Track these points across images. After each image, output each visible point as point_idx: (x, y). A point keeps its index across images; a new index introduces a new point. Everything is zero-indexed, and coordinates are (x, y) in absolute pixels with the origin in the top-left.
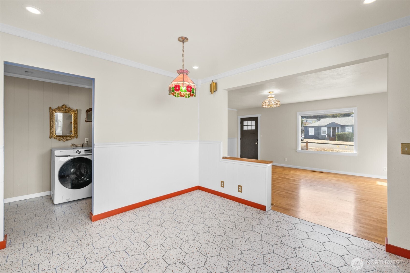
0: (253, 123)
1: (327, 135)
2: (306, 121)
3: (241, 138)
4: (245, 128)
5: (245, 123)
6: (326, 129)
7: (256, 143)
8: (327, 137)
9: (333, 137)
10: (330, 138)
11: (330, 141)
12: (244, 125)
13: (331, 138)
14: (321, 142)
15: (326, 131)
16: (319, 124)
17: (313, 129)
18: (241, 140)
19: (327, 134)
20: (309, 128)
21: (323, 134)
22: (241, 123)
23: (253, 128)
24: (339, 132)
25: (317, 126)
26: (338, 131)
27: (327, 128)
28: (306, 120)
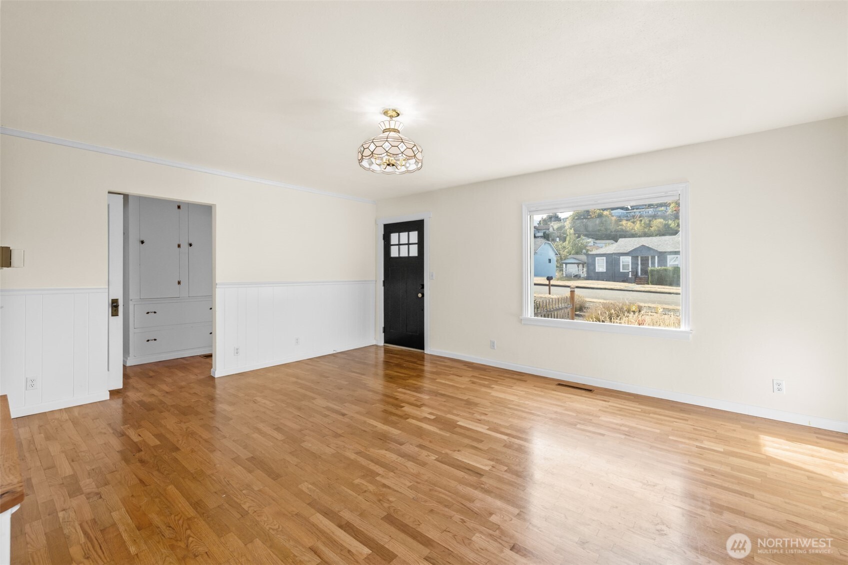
0: (414, 236)
1: (630, 273)
2: (594, 245)
3: (384, 282)
4: (394, 253)
5: (394, 238)
6: (628, 260)
7: (420, 295)
8: (630, 276)
9: (643, 276)
10: (636, 279)
11: (637, 284)
12: (392, 243)
13: (639, 278)
14: (618, 287)
15: (629, 265)
16: (614, 250)
17: (604, 259)
18: (384, 285)
19: (630, 270)
20: (597, 258)
21: (623, 270)
22: (384, 239)
23: (414, 252)
24: (654, 266)
25: (612, 252)
26: (653, 264)
27: (630, 257)
28: (594, 242)
